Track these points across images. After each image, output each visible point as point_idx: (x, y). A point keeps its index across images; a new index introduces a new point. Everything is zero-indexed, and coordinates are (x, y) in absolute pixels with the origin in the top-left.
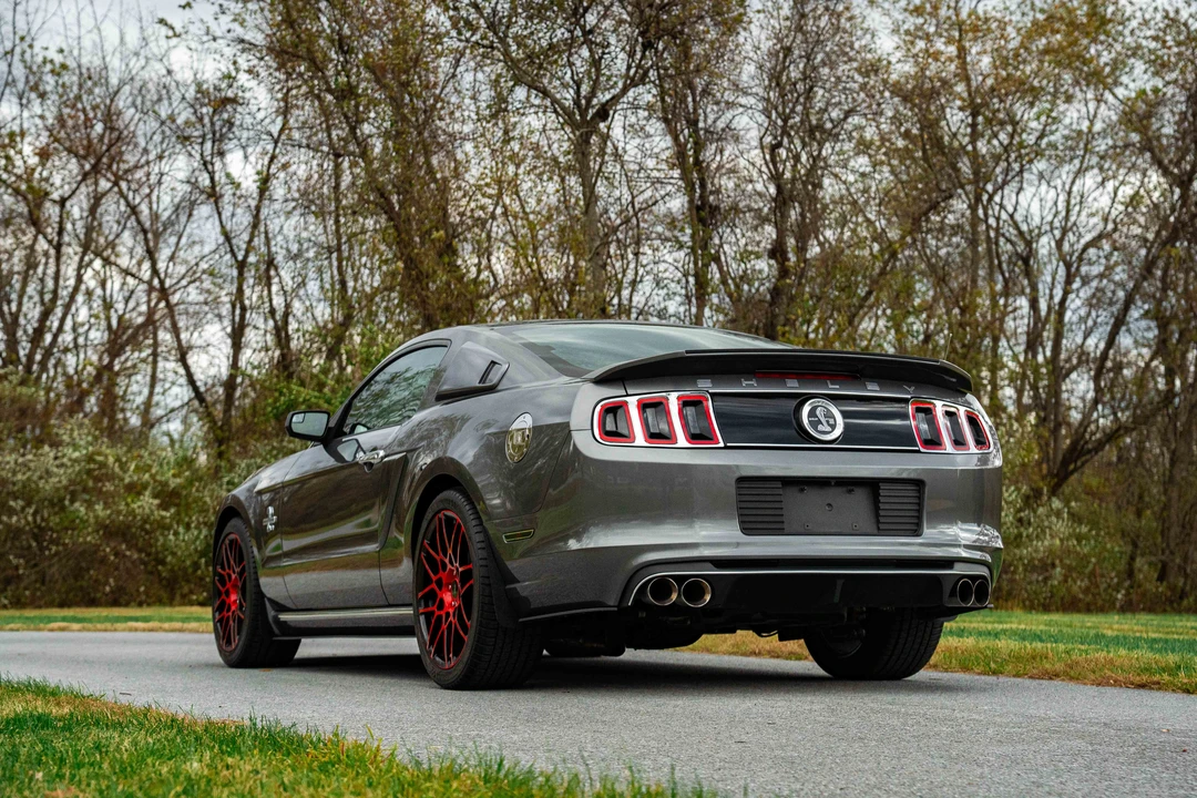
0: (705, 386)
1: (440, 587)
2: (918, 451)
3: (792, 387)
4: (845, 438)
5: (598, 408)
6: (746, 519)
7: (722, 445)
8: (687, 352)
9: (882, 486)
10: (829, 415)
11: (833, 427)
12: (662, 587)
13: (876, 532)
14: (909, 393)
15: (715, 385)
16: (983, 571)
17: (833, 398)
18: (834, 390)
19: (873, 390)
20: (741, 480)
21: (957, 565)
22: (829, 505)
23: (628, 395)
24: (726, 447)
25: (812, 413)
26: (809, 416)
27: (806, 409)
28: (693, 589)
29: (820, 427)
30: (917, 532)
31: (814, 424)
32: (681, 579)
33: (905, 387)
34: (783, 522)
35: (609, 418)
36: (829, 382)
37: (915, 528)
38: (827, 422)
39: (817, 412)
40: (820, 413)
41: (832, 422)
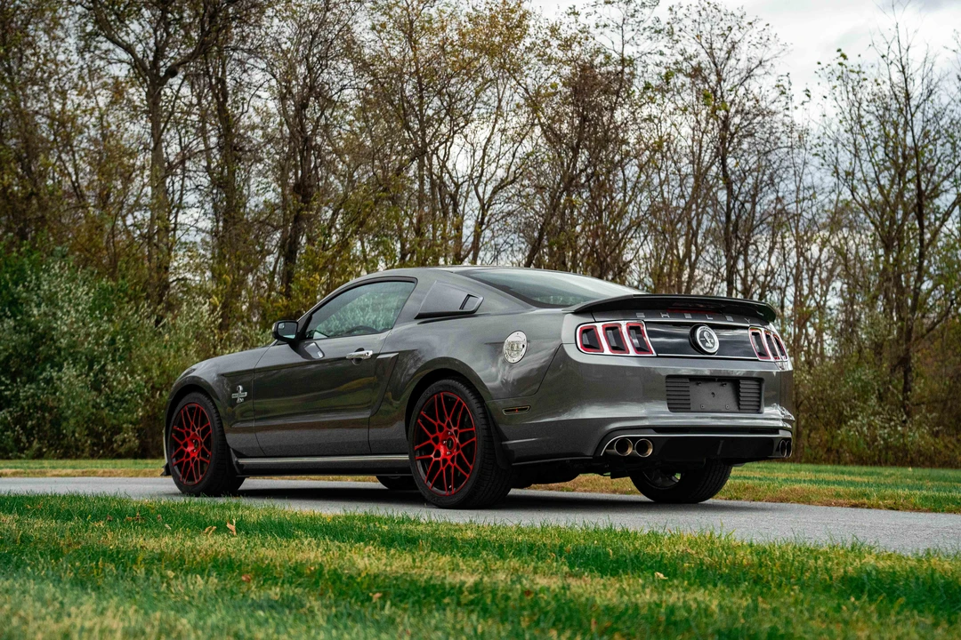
0: (641, 317)
1: (437, 443)
2: (758, 360)
3: (688, 319)
4: (719, 352)
6: (670, 402)
7: (655, 355)
8: (634, 296)
9: (742, 382)
10: (710, 336)
11: (713, 344)
12: (623, 444)
14: (748, 323)
15: (647, 316)
16: (788, 435)
17: (713, 327)
18: (711, 321)
19: (730, 321)
20: (669, 377)
21: (780, 432)
22: (713, 393)
23: (596, 322)
24: (657, 357)
25: (702, 336)
26: (700, 337)
27: (698, 332)
28: (642, 446)
29: (706, 344)
30: (758, 411)
31: (703, 342)
32: (634, 439)
33: (746, 319)
34: (689, 404)
35: (585, 336)
36: (707, 316)
37: (758, 408)
38: (710, 341)
39: (704, 335)
40: (706, 335)
41: (712, 341)
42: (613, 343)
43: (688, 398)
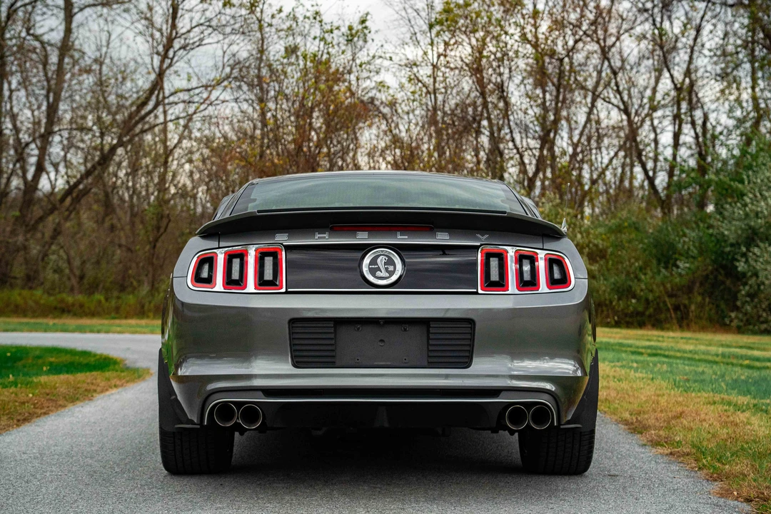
0: (283, 239)
2: (476, 293)
3: (362, 238)
5: (195, 259)
6: (297, 353)
7: (284, 290)
8: (259, 212)
9: (432, 324)
10: (390, 262)
11: (391, 273)
12: (226, 410)
13: (426, 364)
14: (478, 240)
15: (290, 238)
16: (543, 399)
17: (399, 249)
18: (402, 239)
19: (442, 239)
20: (294, 320)
21: (503, 394)
22: (382, 341)
23: (219, 248)
24: (287, 292)
25: (373, 261)
26: (371, 263)
27: (367, 261)
28: (249, 414)
29: (378, 274)
30: (467, 364)
31: (373, 272)
32: (239, 404)
33: (479, 235)
34: (334, 356)
35: (206, 267)
36: (398, 233)
37: (466, 360)
38: (387, 269)
39: (379, 260)
40: (381, 261)
41: (391, 268)
42: (235, 276)
43: (330, 348)
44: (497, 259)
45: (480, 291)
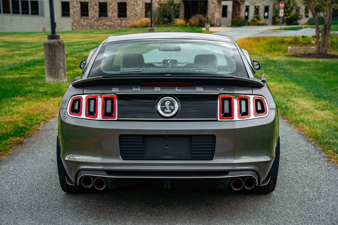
5: (71, 99)
9: (194, 137)
10: (172, 104)
11: (172, 110)
12: (87, 180)
13: (190, 158)
14: (218, 91)
15: (120, 90)
17: (176, 97)
19: (199, 90)
20: (121, 137)
22: (167, 146)
25: (163, 104)
26: (161, 105)
27: (160, 103)
28: (98, 183)
29: (166, 110)
31: (163, 109)
33: (219, 89)
34: (142, 154)
35: (77, 103)
36: (176, 88)
37: (211, 155)
38: (170, 108)
39: (166, 103)
40: (167, 103)
41: (172, 108)
42: (92, 110)
43: (141, 149)
44: (228, 101)
45: (219, 119)
